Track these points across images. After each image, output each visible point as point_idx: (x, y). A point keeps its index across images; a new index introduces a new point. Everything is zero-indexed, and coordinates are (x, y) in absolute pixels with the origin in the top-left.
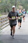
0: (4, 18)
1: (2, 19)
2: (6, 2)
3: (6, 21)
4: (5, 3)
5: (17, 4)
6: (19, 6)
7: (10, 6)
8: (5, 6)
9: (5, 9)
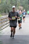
0: (4, 19)
1: (2, 19)
2: (6, 2)
3: (6, 21)
4: (5, 4)
5: (17, 5)
6: (19, 6)
7: (10, 6)
8: (5, 7)
9: (5, 9)
